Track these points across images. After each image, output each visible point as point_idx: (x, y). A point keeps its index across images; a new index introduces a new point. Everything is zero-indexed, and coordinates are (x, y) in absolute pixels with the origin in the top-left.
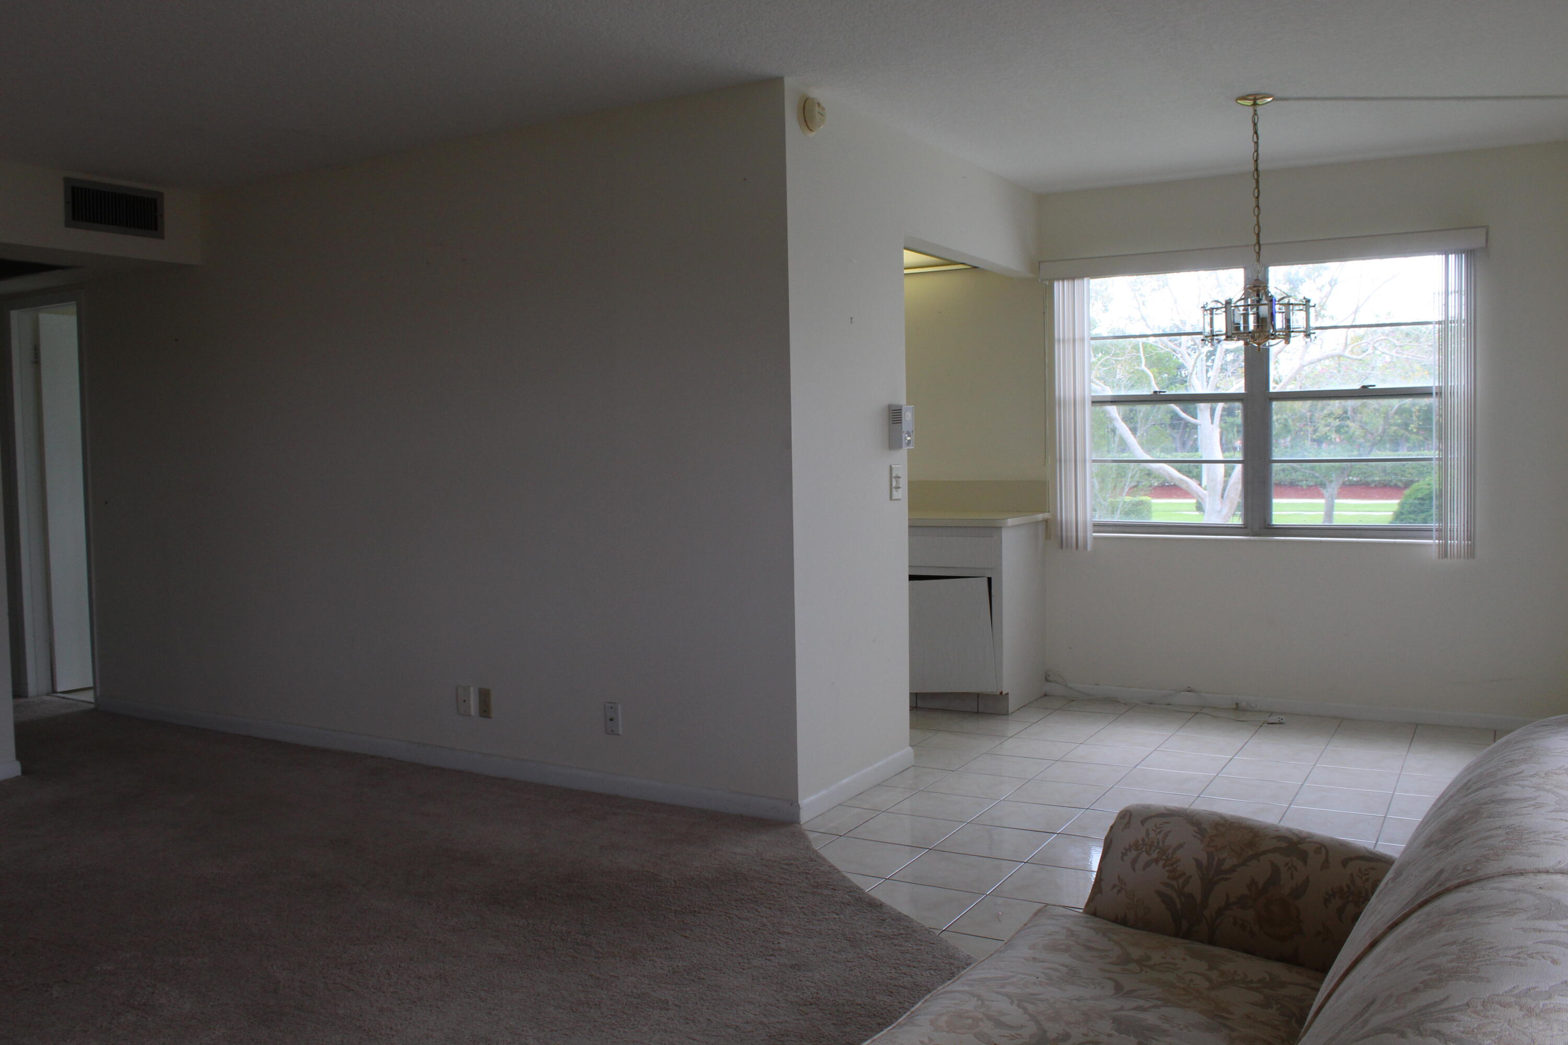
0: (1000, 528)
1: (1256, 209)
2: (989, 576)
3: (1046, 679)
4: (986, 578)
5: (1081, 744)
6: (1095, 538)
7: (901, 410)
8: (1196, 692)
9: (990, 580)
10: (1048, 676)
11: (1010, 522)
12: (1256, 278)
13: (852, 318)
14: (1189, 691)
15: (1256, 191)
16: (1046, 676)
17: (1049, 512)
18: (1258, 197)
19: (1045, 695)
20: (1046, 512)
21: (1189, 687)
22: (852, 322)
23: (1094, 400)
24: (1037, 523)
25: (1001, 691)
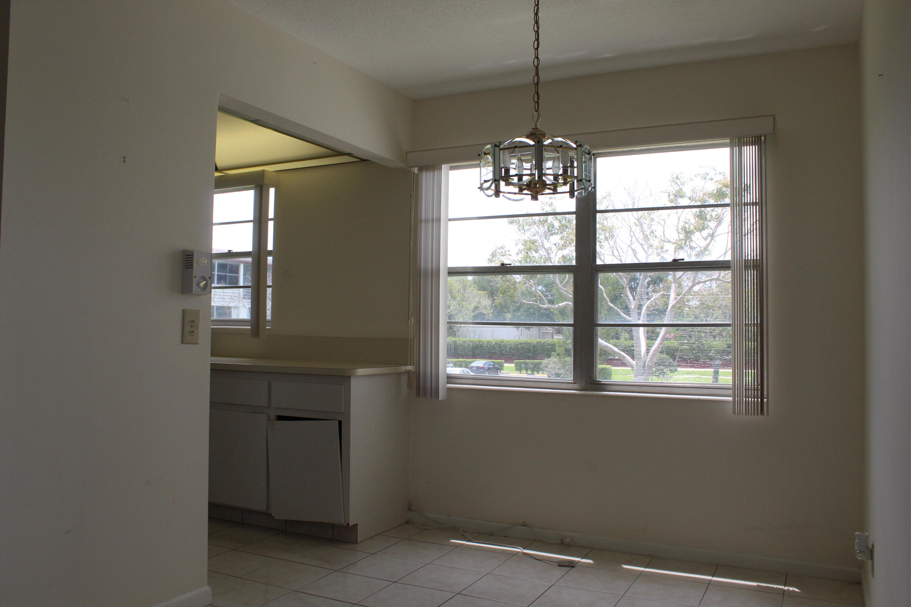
0: (349, 377)
1: (536, 59)
2: (340, 420)
3: (409, 508)
4: (337, 422)
5: (394, 582)
6: (449, 389)
7: (193, 255)
8: (529, 527)
9: (340, 423)
10: (411, 506)
11: (361, 371)
12: (534, 127)
13: (125, 158)
14: (524, 526)
15: (536, 42)
16: (409, 506)
17: (413, 365)
18: (537, 49)
19: (407, 522)
20: (408, 365)
21: (524, 522)
22: (124, 162)
23: (451, 271)
24: (399, 374)
25: (347, 523)
